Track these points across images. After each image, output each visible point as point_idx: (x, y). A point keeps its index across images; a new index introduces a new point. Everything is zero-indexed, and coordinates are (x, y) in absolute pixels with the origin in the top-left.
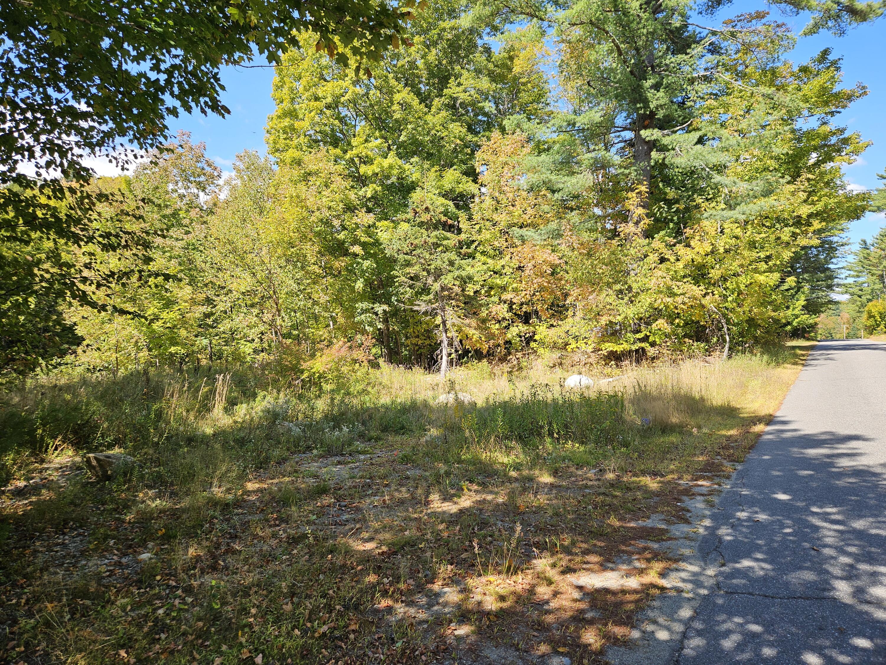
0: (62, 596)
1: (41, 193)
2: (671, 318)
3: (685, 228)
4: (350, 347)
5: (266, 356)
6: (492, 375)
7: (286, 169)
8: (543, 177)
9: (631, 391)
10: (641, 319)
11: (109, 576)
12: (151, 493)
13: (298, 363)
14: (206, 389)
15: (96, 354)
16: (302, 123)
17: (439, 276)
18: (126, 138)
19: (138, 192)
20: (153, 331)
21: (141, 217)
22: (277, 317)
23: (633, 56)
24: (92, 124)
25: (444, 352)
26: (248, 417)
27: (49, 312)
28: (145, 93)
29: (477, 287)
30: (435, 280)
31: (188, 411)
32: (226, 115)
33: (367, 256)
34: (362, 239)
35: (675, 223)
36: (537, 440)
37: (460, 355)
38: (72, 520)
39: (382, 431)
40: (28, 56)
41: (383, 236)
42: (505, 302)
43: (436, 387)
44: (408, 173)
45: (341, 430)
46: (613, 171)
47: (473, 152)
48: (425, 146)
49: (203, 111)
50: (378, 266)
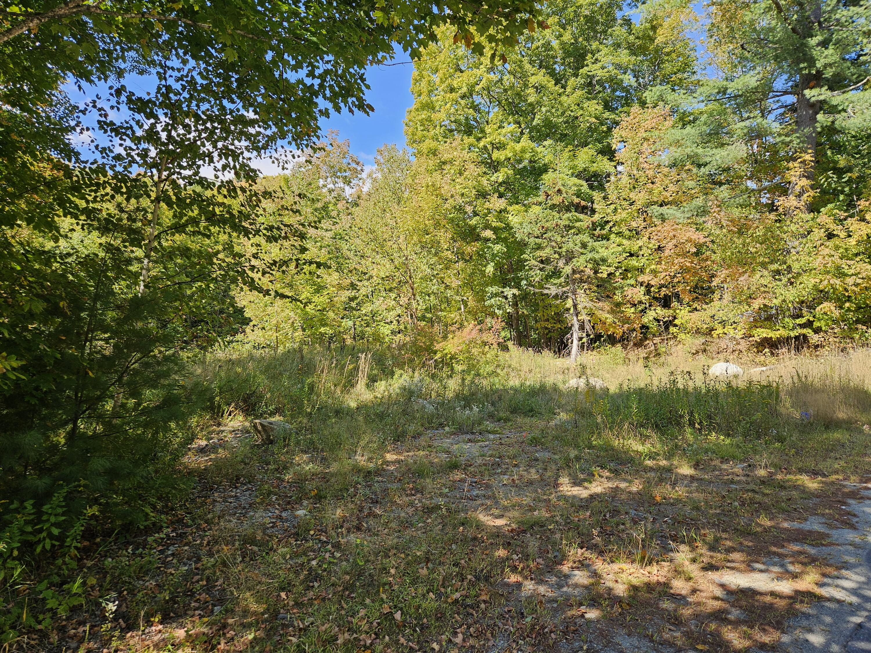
0: (235, 540)
1: (219, 193)
2: (840, 301)
3: (858, 199)
4: (480, 330)
5: (403, 337)
6: (626, 361)
7: (423, 159)
8: (688, 151)
9: (788, 381)
10: (803, 302)
11: (272, 527)
12: (305, 457)
13: (432, 344)
14: (351, 367)
15: (261, 333)
16: (438, 115)
17: (571, 259)
18: (286, 141)
19: (295, 188)
20: (307, 313)
21: (298, 211)
22: (412, 301)
23: (797, 12)
24: (258, 129)
25: (575, 336)
26: (386, 393)
27: (224, 296)
28: (302, 98)
29: (611, 270)
30: (567, 263)
31: (335, 386)
32: (370, 113)
33: (498, 240)
34: (494, 224)
35: (846, 195)
36: (676, 430)
37: (591, 340)
38: (243, 476)
39: (512, 412)
40: (207, 74)
41: (514, 220)
42: (642, 285)
43: (566, 371)
44: (541, 156)
45: (471, 409)
46: (771, 139)
47: (610, 129)
48: (558, 128)
49: (351, 111)
50: (508, 250)
